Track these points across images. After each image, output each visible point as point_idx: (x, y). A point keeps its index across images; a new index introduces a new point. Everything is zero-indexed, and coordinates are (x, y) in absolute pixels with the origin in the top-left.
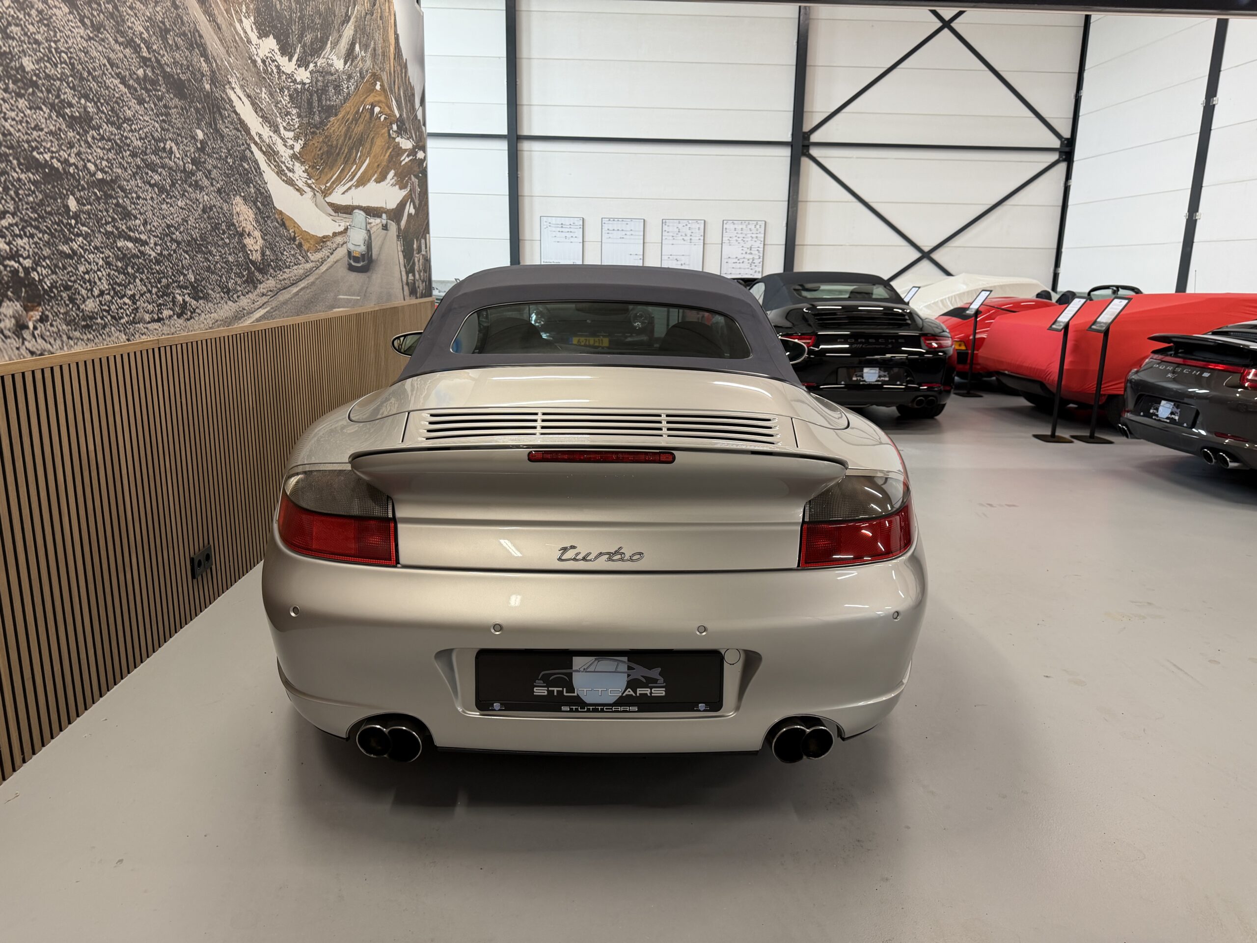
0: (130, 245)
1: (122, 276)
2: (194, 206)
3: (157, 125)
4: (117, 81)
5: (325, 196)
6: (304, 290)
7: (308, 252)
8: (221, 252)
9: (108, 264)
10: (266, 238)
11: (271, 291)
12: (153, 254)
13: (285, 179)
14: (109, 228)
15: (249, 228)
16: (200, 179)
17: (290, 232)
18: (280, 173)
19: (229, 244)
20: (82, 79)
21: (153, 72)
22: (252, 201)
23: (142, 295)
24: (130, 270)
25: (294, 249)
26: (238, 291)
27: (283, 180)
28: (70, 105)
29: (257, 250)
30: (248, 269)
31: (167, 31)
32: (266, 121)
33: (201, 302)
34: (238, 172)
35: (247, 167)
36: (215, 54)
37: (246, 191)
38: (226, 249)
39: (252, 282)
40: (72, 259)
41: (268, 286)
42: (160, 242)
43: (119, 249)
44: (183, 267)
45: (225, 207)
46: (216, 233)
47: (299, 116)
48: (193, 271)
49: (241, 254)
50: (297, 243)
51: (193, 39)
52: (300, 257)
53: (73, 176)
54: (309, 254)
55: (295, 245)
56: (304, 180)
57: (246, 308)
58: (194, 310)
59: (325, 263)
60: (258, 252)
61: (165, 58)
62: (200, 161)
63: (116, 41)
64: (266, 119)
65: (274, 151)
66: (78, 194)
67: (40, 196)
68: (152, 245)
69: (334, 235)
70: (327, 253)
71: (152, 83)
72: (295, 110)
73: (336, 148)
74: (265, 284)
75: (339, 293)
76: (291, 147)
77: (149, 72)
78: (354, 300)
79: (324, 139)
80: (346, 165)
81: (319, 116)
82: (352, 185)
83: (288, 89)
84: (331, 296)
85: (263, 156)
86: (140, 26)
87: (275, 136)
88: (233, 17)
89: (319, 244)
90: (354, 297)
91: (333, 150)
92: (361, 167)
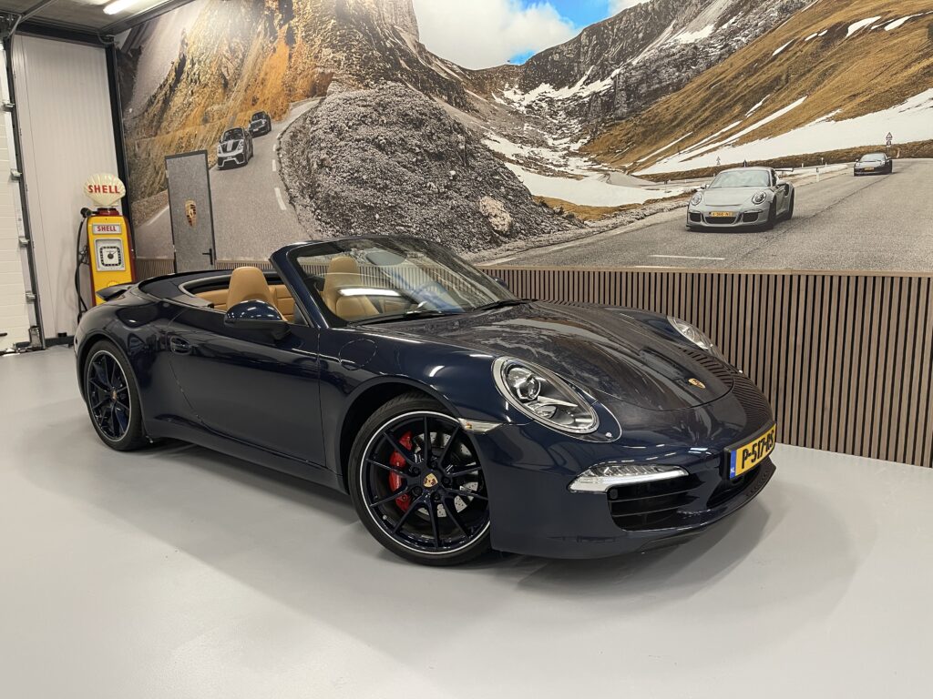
0: (402, 228)
2: (444, 208)
3: (422, 178)
4: (401, 169)
5: (632, 172)
6: (572, 249)
7: (585, 220)
8: (464, 227)
10: (516, 216)
11: (518, 248)
12: (414, 231)
13: (551, 174)
14: (393, 223)
15: (496, 212)
16: (451, 194)
17: (554, 209)
18: (543, 171)
19: (473, 223)
20: (385, 173)
21: (422, 156)
22: (501, 197)
25: (558, 220)
26: (479, 247)
27: (548, 176)
28: (379, 184)
29: (504, 224)
30: (492, 235)
31: (433, 134)
32: (527, 143)
34: (488, 183)
35: (497, 177)
36: (471, 127)
37: (496, 192)
38: (470, 226)
39: (495, 242)
41: (515, 245)
42: (419, 226)
43: (397, 230)
44: (433, 235)
45: (471, 204)
46: (461, 218)
47: (580, 122)
48: (440, 237)
49: (485, 228)
50: (564, 215)
51: (452, 129)
52: (569, 226)
53: (378, 207)
55: (563, 217)
56: (586, 168)
57: (487, 257)
59: (623, 227)
60: (506, 225)
61: (430, 147)
62: (451, 186)
63: (402, 153)
64: (524, 142)
65: (536, 160)
66: (380, 213)
67: (365, 216)
68: (414, 227)
69: (649, 202)
70: (628, 219)
71: (421, 161)
72: (576, 121)
73: (672, 121)
74: (511, 244)
75: (653, 252)
76: (565, 149)
77: (419, 158)
78: (703, 260)
79: (638, 123)
80: (703, 130)
81: (628, 107)
82: (721, 145)
83: (565, 109)
84: (632, 255)
85: (519, 167)
86: (415, 141)
87: (539, 149)
88: (493, 98)
89: (610, 213)
90: (703, 258)
91: (661, 126)
92: (765, 117)
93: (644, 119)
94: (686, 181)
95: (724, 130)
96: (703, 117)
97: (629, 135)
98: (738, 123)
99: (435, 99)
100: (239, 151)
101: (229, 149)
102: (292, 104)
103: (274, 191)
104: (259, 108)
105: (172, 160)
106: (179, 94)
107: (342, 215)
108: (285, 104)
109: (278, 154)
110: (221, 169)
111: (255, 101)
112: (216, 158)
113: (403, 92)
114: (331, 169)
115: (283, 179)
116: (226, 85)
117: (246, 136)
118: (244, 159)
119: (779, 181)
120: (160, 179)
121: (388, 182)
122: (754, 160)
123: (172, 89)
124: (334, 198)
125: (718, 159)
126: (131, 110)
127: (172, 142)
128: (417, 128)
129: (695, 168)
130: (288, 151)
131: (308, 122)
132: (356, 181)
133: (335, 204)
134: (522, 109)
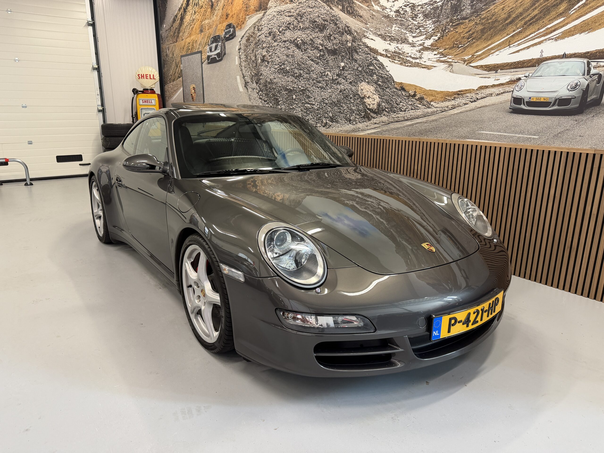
0: (309, 105)
1: (305, 114)
2: (336, 91)
3: (323, 68)
4: (310, 62)
5: (470, 63)
6: (420, 124)
7: (431, 101)
8: (348, 106)
9: (302, 111)
10: (383, 98)
11: (383, 122)
12: (316, 108)
13: (409, 65)
14: (303, 101)
15: (369, 94)
16: (340, 81)
17: (410, 92)
18: (404, 62)
19: (354, 102)
20: (300, 65)
21: (323, 52)
22: (374, 82)
23: (311, 119)
24: (308, 112)
25: (412, 101)
26: (357, 121)
27: (407, 66)
28: (296, 73)
29: (374, 104)
30: (365, 111)
31: (331, 35)
32: (394, 41)
33: (334, 123)
34: (365, 72)
35: (372, 68)
36: (356, 29)
37: (370, 78)
38: (352, 104)
39: (367, 117)
40: (292, 109)
41: (381, 120)
42: (319, 104)
43: (305, 107)
44: (327, 111)
45: (353, 88)
46: (346, 99)
47: (434, 23)
48: (332, 113)
49: (361, 106)
50: (417, 98)
51: (344, 31)
52: (420, 106)
53: (295, 90)
54: (432, 103)
55: (416, 99)
56: (435, 60)
57: (361, 128)
58: (331, 126)
59: (460, 108)
60: (375, 105)
61: (329, 45)
62: (341, 74)
63: (311, 50)
64: (392, 39)
65: (399, 53)
66: (296, 94)
67: (287, 96)
68: (316, 105)
69: (481, 88)
70: (464, 101)
71: (323, 56)
72: (430, 21)
73: (506, 19)
74: (378, 119)
75: (482, 129)
76: (421, 45)
77: (322, 53)
78: (519, 138)
79: (478, 22)
80: (531, 27)
81: (472, 9)
82: (546, 40)
83: (423, 12)
84: (464, 130)
85: (387, 60)
86: (320, 41)
87: (402, 45)
88: (372, 6)
89: (451, 96)
90: (520, 135)
91: (496, 24)
92: (587, 14)
93: (483, 19)
94: (512, 70)
95: (549, 26)
96: (532, 15)
97: (471, 32)
98: (563, 19)
99: (334, 8)
100: (218, 51)
101: (213, 49)
102: (247, 17)
103: (236, 78)
104: (230, 21)
105: (184, 58)
106: (188, 13)
107: (274, 95)
108: (244, 17)
109: (239, 52)
110: (209, 63)
111: (227, 16)
112: (206, 56)
113: (313, 5)
114: (268, 62)
115: (242, 70)
116: (212, 6)
117: (222, 40)
118: (221, 56)
119: (593, 71)
120: (178, 70)
121: (302, 72)
122: (572, 52)
123: (185, 10)
124: (269, 83)
125: (542, 52)
126: (165, 26)
127: (184, 46)
128: (321, 31)
129: (521, 60)
130: (245, 50)
131: (256, 29)
132: (283, 71)
133: (270, 88)
134: (393, 14)
